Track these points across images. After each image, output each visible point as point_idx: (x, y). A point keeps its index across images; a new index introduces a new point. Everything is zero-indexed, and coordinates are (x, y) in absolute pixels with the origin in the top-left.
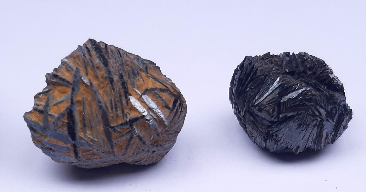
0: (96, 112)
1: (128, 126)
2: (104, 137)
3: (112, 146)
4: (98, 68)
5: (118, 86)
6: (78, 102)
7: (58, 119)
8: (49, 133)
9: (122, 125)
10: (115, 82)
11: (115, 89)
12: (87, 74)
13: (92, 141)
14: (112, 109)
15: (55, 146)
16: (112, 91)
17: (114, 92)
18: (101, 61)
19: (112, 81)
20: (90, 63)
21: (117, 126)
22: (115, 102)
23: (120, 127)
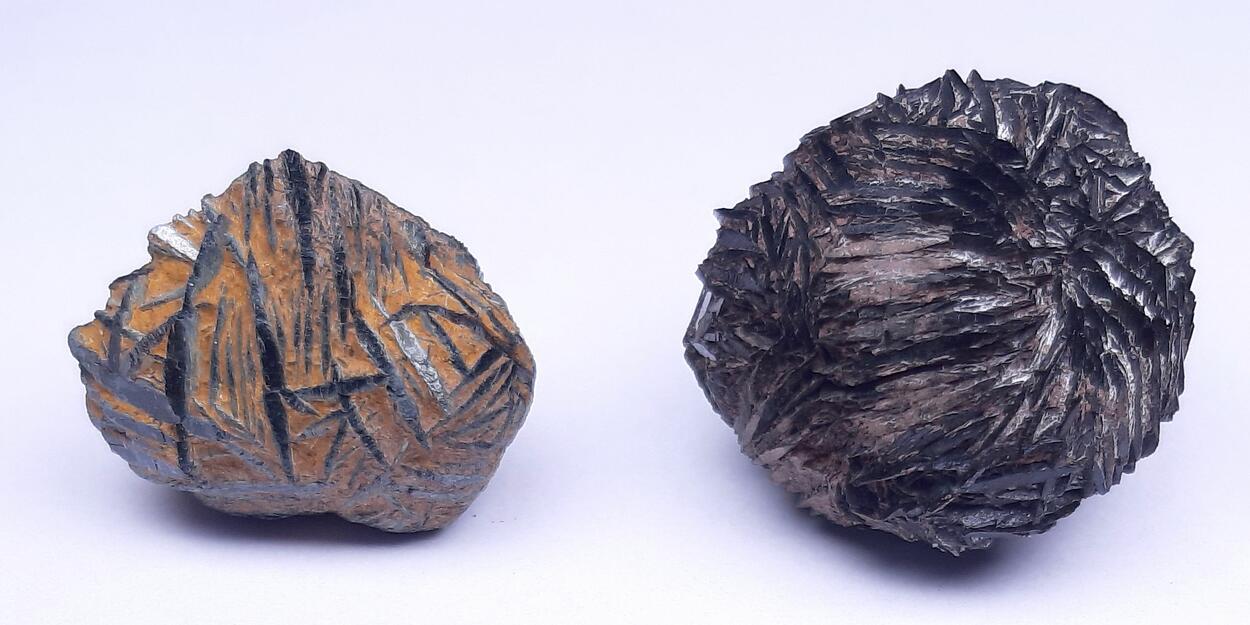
0: (249, 342)
1: (333, 398)
2: (262, 417)
3: (284, 448)
4: (280, 223)
5: (324, 281)
6: (205, 307)
7: (144, 346)
8: (118, 383)
9: (317, 390)
10: (318, 270)
11: (316, 289)
12: (247, 237)
13: (228, 421)
14: (296, 344)
15: (131, 424)
16: (306, 292)
17: (310, 295)
18: (294, 208)
19: (308, 266)
20: (262, 210)
21: (304, 392)
22: (308, 323)
23: (311, 397)
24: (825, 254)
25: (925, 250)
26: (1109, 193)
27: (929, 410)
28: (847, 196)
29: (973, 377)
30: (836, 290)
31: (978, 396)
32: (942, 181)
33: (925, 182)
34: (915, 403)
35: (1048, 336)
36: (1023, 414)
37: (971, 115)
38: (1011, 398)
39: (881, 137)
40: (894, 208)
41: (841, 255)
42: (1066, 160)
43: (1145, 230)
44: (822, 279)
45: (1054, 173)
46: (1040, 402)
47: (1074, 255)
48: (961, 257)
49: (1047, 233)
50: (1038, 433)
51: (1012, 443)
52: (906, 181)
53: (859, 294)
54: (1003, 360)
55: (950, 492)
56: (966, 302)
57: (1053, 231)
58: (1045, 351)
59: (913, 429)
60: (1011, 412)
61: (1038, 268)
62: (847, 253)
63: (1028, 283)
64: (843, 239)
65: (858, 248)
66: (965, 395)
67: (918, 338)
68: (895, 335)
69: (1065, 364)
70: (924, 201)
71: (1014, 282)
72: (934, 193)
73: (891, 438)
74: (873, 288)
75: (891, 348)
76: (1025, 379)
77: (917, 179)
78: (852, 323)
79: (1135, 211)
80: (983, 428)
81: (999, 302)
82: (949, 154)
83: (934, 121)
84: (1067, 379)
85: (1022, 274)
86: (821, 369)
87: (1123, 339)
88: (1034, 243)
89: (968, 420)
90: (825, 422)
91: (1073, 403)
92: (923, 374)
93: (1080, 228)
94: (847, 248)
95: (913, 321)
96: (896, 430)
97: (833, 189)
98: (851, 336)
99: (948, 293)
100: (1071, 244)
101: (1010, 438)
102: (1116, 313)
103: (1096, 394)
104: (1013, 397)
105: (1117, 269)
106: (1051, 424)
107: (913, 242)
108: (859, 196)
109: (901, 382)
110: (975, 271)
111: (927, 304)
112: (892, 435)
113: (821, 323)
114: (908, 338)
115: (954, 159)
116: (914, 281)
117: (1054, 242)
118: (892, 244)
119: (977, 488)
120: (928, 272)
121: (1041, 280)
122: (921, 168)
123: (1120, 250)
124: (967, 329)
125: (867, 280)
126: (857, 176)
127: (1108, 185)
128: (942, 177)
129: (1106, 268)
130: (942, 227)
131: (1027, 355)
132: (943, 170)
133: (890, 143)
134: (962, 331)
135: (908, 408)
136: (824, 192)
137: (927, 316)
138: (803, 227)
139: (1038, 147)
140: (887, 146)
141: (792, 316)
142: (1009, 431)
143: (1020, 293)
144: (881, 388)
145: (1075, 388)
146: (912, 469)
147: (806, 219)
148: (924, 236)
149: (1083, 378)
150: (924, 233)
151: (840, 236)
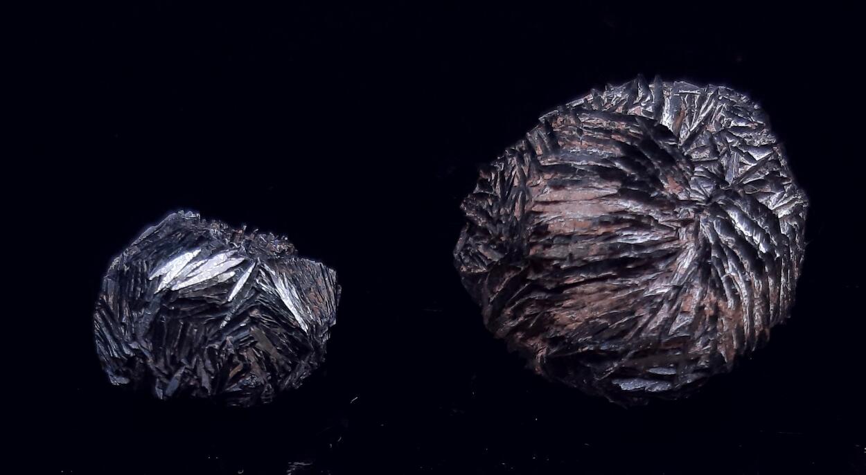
24: (535, 198)
25: (600, 198)
26: (742, 164)
27: (598, 309)
28: (554, 159)
29: (627, 288)
30: (540, 223)
31: (632, 301)
32: (618, 151)
33: (606, 152)
34: (590, 303)
35: (685, 262)
36: (662, 315)
37: (645, 107)
38: (654, 304)
39: (582, 120)
40: (582, 169)
41: (544, 199)
42: (711, 140)
43: (769, 190)
44: (532, 215)
45: (702, 149)
46: (675, 307)
47: (711, 206)
48: (626, 205)
49: (692, 190)
50: (674, 328)
51: (654, 335)
52: (594, 151)
53: (553, 227)
54: (651, 277)
55: (612, 366)
56: (626, 236)
57: (697, 189)
58: (682, 272)
59: (587, 321)
60: (654, 313)
61: (685, 214)
62: (548, 199)
63: (675, 224)
64: (547, 188)
65: (557, 195)
66: (621, 300)
67: (591, 259)
68: (576, 256)
69: (697, 282)
70: (604, 165)
71: (665, 224)
72: (611, 159)
73: (573, 326)
74: (564, 224)
75: (573, 265)
76: (666, 291)
77: (601, 149)
78: (549, 246)
79: (762, 177)
80: (633, 323)
81: (653, 237)
82: (625, 134)
83: (620, 110)
84: (697, 293)
85: (672, 218)
86: (532, 277)
87: (740, 266)
88: (682, 197)
89: (625, 317)
90: (535, 312)
91: (700, 309)
92: (594, 284)
93: (717, 187)
94: (549, 194)
95: (588, 247)
96: (577, 321)
97: (546, 154)
98: (547, 255)
99: (614, 229)
100: (709, 200)
101: (653, 331)
102: (737, 249)
103: (717, 304)
104: (656, 303)
105: (743, 217)
106: (684, 323)
107: (594, 192)
108: (561, 160)
109: (579, 289)
110: (634, 214)
111: (598, 236)
112: (574, 324)
113: (531, 245)
114: (585, 259)
115: (628, 137)
116: (591, 219)
117: (697, 196)
118: (578, 193)
119: (630, 364)
120: (600, 214)
121: (685, 223)
122: (605, 142)
123: (747, 204)
124: (626, 254)
125: (560, 217)
126: (563, 146)
127: (742, 159)
128: (618, 149)
129: (734, 216)
130: (614, 183)
131: (669, 274)
132: (620, 144)
133: (589, 124)
134: (622, 256)
135: (584, 306)
136: (540, 155)
137: (598, 244)
138: (524, 179)
139: (691, 130)
140: (586, 126)
141: (513, 239)
142: (652, 326)
143: (668, 231)
144: (567, 292)
145: (702, 298)
146: (587, 348)
147: (526, 174)
148: (599, 189)
149: (708, 291)
150: (601, 187)
151: (545, 186)
